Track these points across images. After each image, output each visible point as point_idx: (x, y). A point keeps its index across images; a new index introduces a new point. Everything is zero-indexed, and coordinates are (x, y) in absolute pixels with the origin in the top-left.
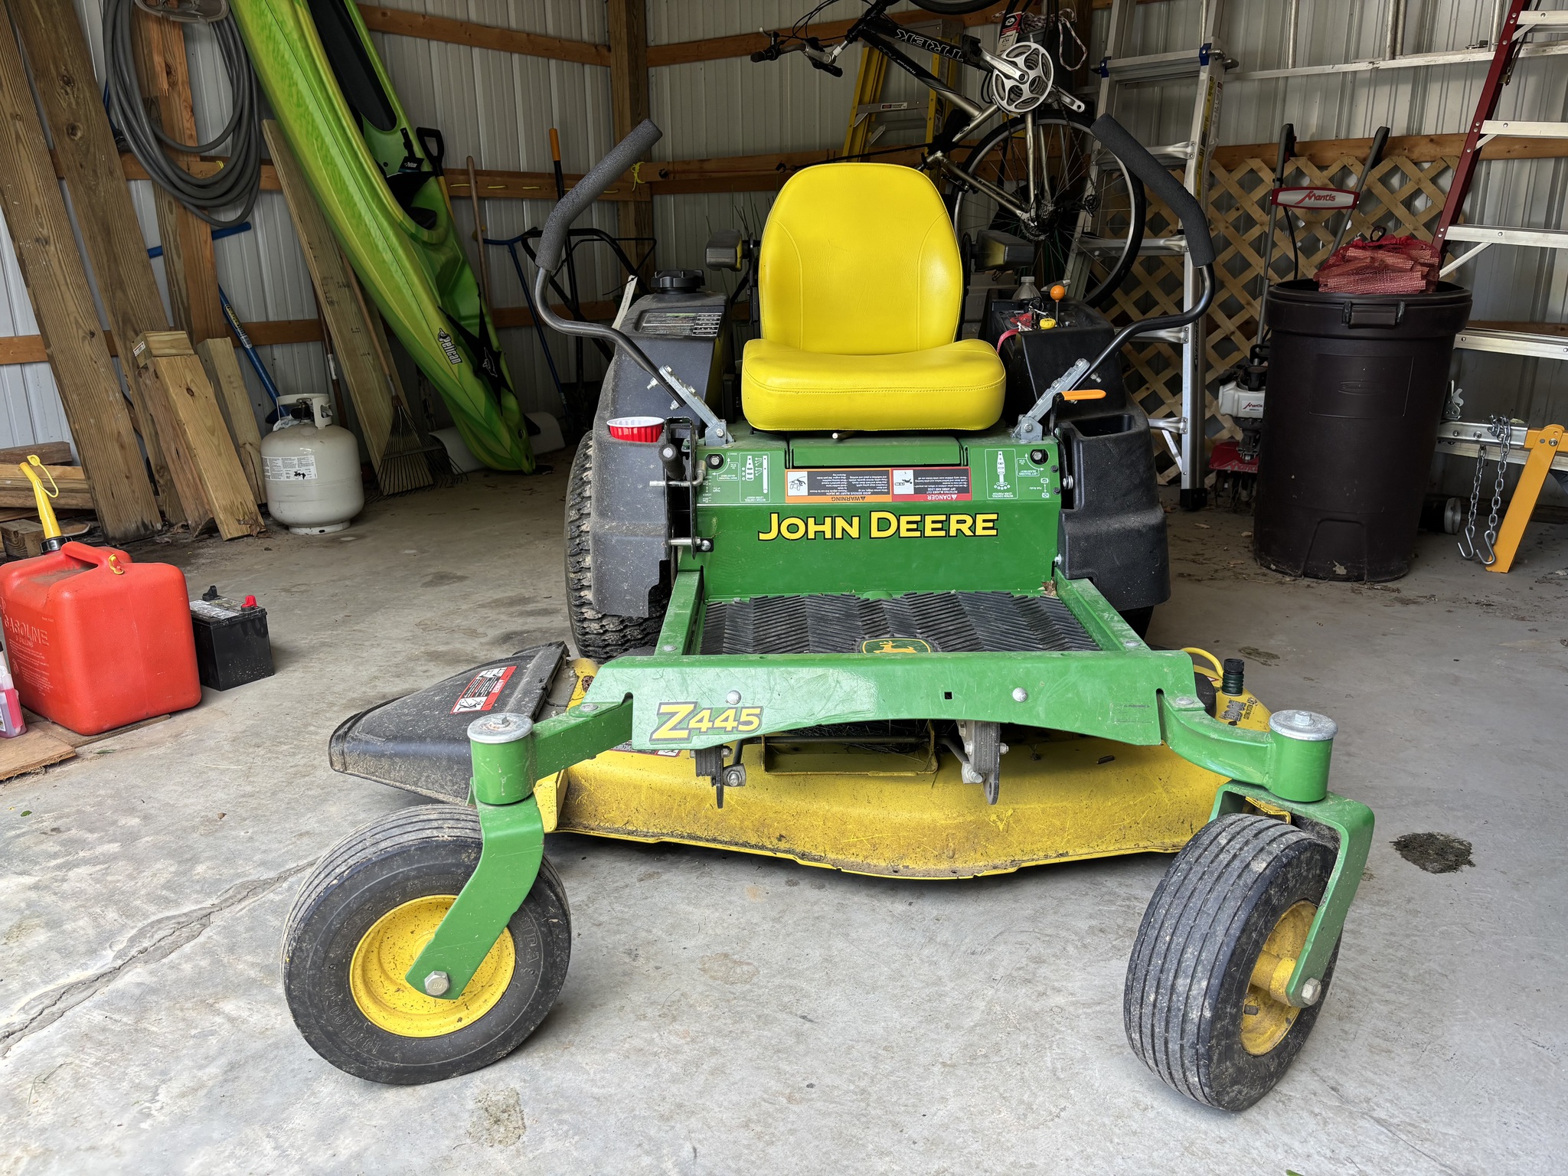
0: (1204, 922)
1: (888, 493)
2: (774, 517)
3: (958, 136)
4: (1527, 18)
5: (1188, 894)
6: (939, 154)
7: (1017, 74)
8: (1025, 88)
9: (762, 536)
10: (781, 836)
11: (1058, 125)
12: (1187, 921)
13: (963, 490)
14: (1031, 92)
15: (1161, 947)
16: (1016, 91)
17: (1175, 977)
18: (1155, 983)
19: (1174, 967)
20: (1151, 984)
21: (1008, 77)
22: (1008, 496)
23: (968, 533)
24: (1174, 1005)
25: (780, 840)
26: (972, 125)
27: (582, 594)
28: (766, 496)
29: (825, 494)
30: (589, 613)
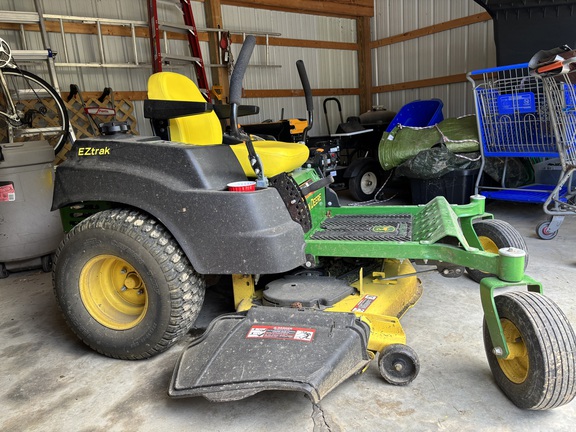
30: (186, 307)
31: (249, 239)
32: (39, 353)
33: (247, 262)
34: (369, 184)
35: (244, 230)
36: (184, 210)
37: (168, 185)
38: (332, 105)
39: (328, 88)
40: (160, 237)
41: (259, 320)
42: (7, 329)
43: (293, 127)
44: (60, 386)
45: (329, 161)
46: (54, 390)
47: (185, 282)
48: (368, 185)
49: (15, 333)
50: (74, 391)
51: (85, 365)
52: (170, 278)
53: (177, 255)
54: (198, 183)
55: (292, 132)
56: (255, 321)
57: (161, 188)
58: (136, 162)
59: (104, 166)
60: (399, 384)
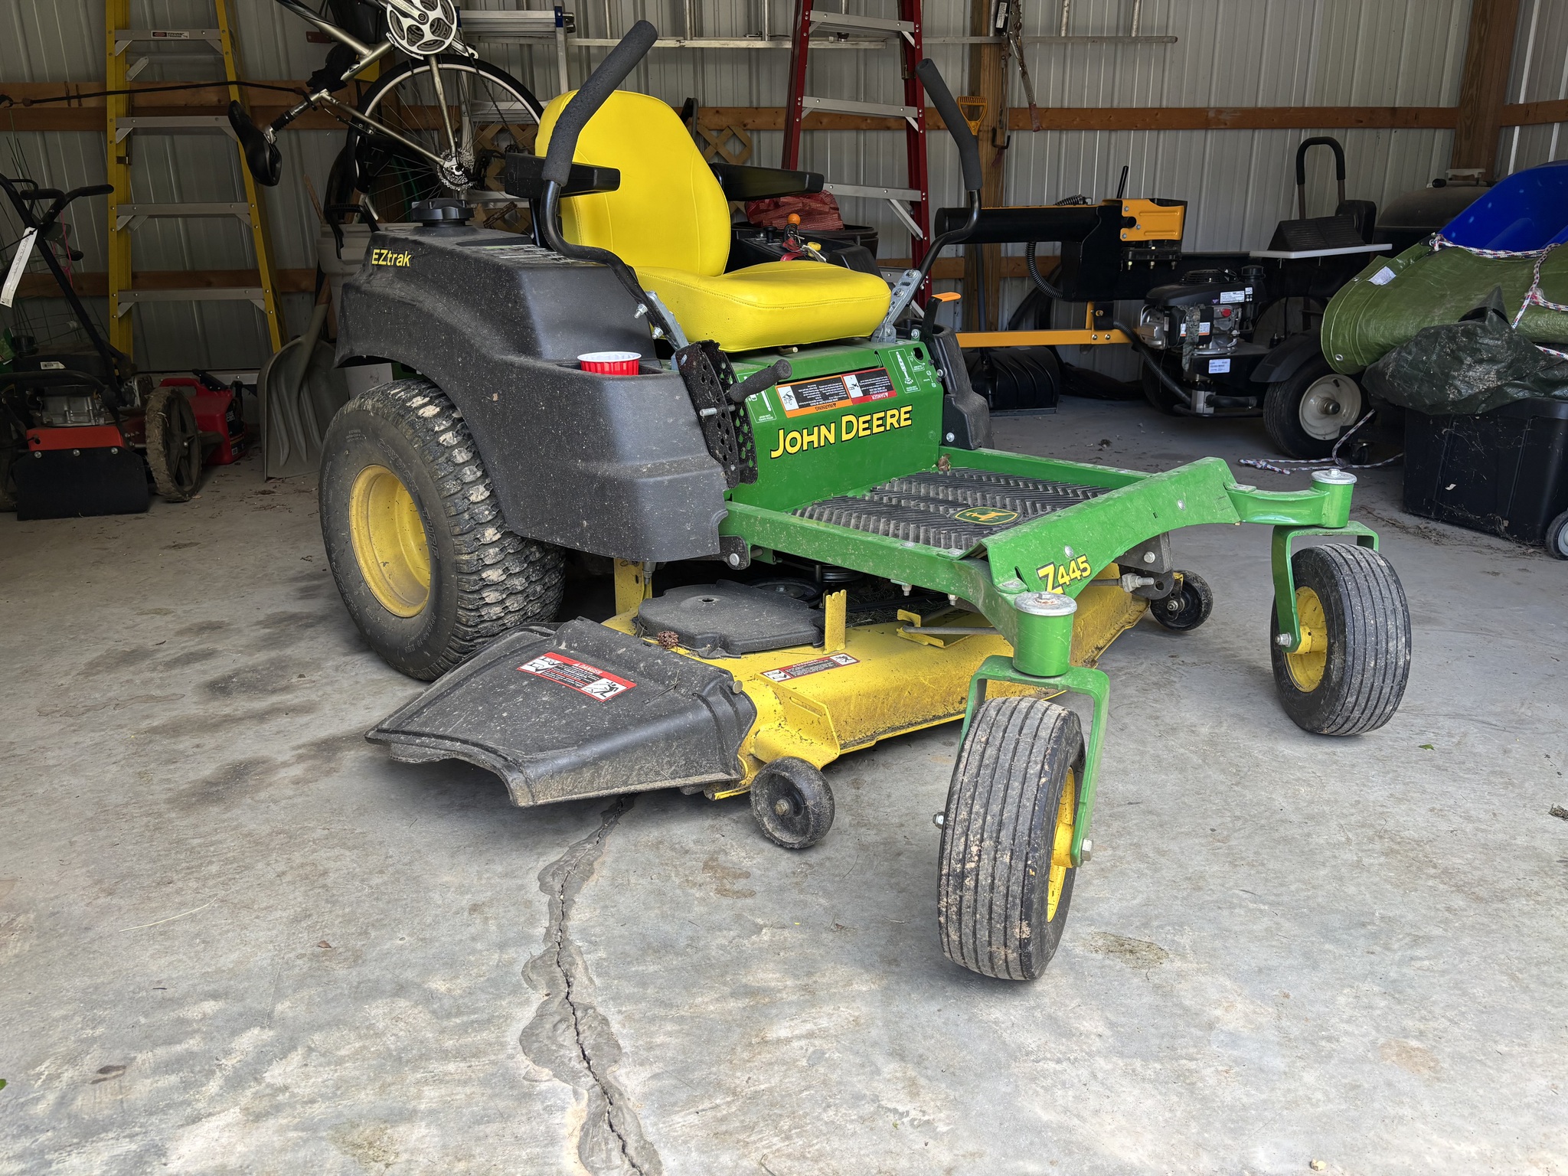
0: (1388, 602)
1: (847, 398)
2: (781, 432)
3: (347, 74)
4: (816, 16)
5: (1367, 591)
6: (324, 93)
7: (416, 13)
8: (426, 28)
9: (774, 454)
10: (962, 698)
11: (461, 70)
12: (1379, 606)
13: (889, 388)
14: (433, 33)
15: (1371, 629)
16: (415, 33)
17: (1387, 643)
18: (1373, 654)
19: (1385, 636)
20: (1370, 653)
21: (406, 15)
22: (915, 388)
23: (897, 426)
24: (1389, 662)
25: (961, 703)
26: (362, 63)
27: (484, 575)
28: (771, 413)
29: (809, 405)
30: (491, 596)
31: (593, 477)
32: (309, 632)
33: (589, 527)
34: (1331, 409)
35: (587, 458)
36: (495, 397)
37: (477, 341)
38: (1321, 160)
39: (1340, 103)
40: (458, 445)
41: (569, 646)
42: (303, 584)
43: (1131, 222)
44: (286, 689)
45: (1204, 328)
46: (274, 692)
47: (492, 544)
48: (1325, 412)
49: (307, 594)
50: (296, 701)
51: (349, 667)
52: (457, 530)
53: (482, 488)
54: (526, 344)
55: (1127, 235)
56: (563, 647)
57: (465, 346)
58: (441, 288)
59: (400, 291)
60: (782, 845)
